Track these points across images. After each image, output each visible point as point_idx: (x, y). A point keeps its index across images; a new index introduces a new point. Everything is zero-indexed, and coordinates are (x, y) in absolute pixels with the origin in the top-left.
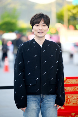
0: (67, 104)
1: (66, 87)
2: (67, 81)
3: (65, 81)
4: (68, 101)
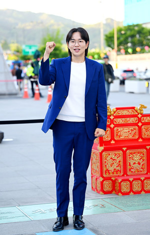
0: (117, 138)
1: (117, 119)
2: (117, 112)
3: (115, 112)
4: (119, 134)
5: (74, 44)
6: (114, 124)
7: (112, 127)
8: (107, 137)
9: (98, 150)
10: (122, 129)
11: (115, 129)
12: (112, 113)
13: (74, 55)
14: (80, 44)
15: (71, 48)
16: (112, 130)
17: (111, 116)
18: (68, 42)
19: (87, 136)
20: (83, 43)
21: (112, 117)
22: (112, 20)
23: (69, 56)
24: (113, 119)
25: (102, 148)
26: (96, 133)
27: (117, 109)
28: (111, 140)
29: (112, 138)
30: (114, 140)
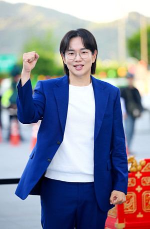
0: (147, 208)
1: (146, 177)
2: (148, 167)
3: (143, 167)
4: (149, 203)
6: (141, 186)
7: (139, 191)
8: (130, 207)
11: (144, 194)
12: (139, 167)
13: (75, 75)
14: (84, 56)
15: (69, 63)
16: (139, 196)
17: (136, 173)
18: (64, 53)
19: (98, 206)
20: (89, 55)
21: (138, 175)
22: (137, 14)
23: (65, 75)
24: (141, 177)
25: (122, 225)
26: (112, 198)
27: (147, 161)
28: (137, 213)
30: (143, 213)
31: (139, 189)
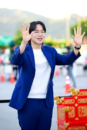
0: (81, 115)
1: (80, 99)
2: (81, 93)
4: (82, 112)
5: (37, 34)
6: (78, 104)
7: (76, 106)
8: (72, 115)
9: (64, 126)
10: (84, 108)
11: (79, 107)
12: (77, 94)
17: (75, 96)
22: (76, 15)
24: (77, 99)
25: (68, 124)
27: (81, 90)
28: (75, 117)
29: (77, 115)
30: (78, 117)
31: (76, 105)
